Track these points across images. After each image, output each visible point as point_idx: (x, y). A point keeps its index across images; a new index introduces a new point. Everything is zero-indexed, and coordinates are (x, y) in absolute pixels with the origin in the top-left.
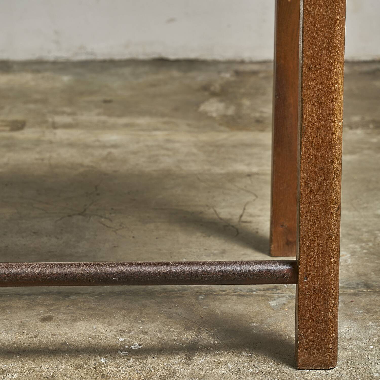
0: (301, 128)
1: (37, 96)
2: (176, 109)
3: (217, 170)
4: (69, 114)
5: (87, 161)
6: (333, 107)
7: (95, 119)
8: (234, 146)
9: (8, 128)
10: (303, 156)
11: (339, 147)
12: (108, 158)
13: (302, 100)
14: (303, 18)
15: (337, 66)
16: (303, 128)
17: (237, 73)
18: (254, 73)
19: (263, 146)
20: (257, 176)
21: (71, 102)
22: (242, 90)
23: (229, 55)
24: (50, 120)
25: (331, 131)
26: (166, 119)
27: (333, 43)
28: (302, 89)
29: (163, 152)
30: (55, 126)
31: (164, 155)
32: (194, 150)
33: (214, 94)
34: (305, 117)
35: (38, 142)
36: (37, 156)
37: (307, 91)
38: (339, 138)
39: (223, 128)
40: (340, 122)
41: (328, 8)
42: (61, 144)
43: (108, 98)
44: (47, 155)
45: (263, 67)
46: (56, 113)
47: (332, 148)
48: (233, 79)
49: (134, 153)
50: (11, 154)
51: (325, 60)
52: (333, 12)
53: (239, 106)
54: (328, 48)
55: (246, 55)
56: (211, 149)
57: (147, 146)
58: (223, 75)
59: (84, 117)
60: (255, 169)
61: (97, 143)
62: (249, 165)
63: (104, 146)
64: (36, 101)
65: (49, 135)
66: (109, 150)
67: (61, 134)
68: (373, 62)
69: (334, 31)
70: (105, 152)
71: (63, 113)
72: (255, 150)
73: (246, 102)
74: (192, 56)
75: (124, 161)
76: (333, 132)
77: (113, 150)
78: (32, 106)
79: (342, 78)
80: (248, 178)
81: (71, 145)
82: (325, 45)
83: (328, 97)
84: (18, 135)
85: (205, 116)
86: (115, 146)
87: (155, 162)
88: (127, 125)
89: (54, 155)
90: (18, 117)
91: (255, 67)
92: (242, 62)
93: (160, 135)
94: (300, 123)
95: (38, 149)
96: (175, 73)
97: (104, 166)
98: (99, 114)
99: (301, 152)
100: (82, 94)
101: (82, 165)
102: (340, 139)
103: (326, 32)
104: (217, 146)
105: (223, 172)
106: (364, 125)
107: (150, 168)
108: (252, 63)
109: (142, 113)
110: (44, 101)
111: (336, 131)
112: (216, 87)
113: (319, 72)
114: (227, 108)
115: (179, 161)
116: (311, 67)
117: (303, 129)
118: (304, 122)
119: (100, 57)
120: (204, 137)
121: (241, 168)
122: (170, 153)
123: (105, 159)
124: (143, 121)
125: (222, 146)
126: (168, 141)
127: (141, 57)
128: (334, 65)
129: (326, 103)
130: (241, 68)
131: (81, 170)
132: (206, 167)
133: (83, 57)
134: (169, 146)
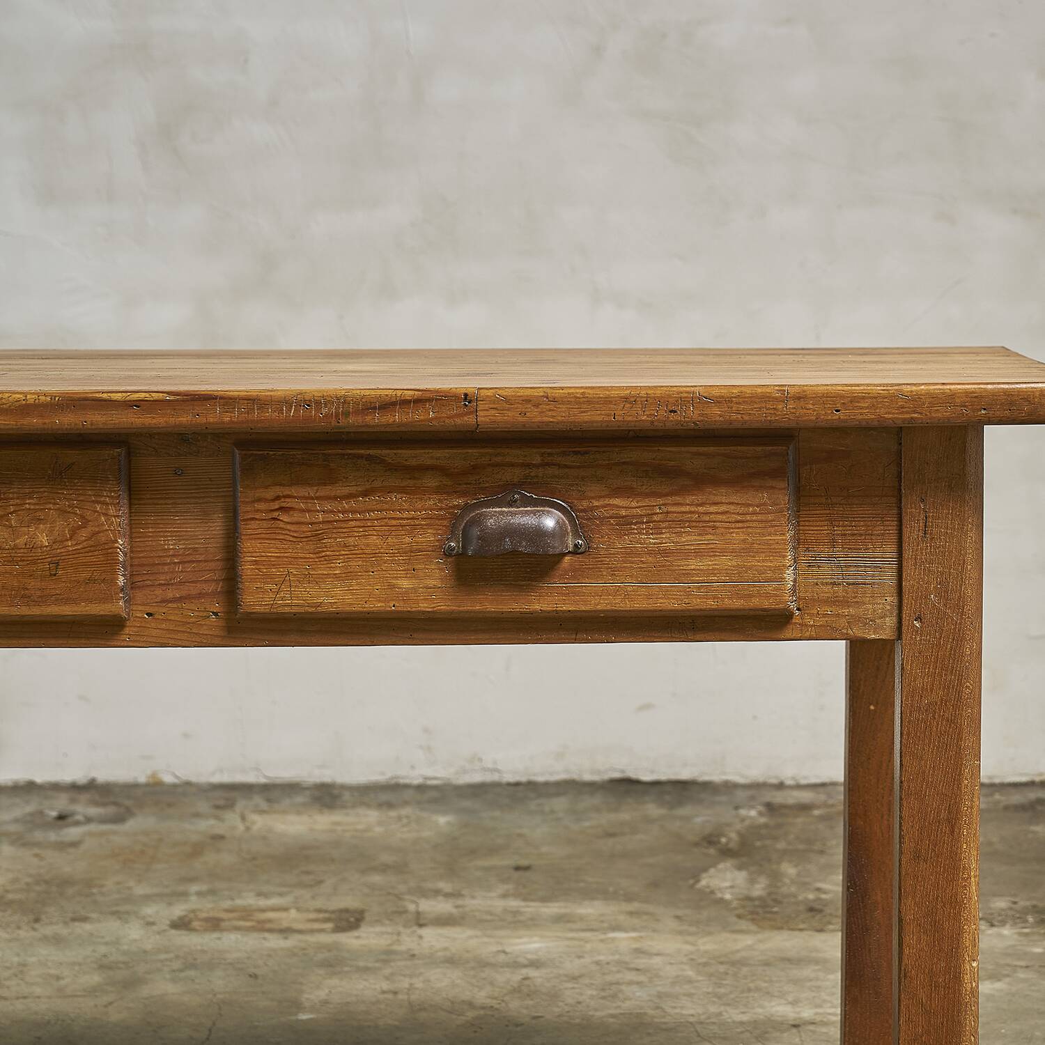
0: (900, 973)
1: (386, 858)
2: (655, 885)
3: (735, 1015)
4: (448, 895)
5: (481, 996)
6: (960, 932)
7: (499, 905)
8: (767, 964)
9: (329, 926)
10: (903, 1028)
11: (973, 1008)
12: (523, 990)
13: (900, 920)
14: (901, 765)
15: (967, 854)
16: (903, 972)
17: (771, 808)
18: (804, 808)
19: (822, 962)
20: (812, 1027)
21: (451, 870)
22: (781, 845)
23: (754, 772)
24: (412, 907)
25: (957, 978)
26: (635, 906)
27: (958, 811)
28: (900, 899)
29: (630, 976)
30: (420, 921)
31: (631, 983)
32: (690, 973)
33: (727, 853)
34: (906, 951)
35: (387, 956)
36: (385, 985)
37: (909, 901)
38: (972, 992)
39: (744, 925)
40: (974, 960)
41: (947, 746)
42: (432, 960)
43: (524, 862)
44: (405, 983)
45: (821, 797)
46: (424, 893)
47: (959, 1011)
48: (763, 820)
49: (574, 978)
50: (334, 981)
51: (944, 843)
52: (956, 753)
53: (776, 877)
54: (949, 821)
55: (788, 773)
56: (722, 968)
57: (597, 963)
58: (743, 812)
59: (478, 902)
60: (807, 1013)
61: (502, 957)
62: (794, 1003)
63: (515, 965)
64: (384, 869)
65: (408, 941)
66: (524, 971)
67: (433, 938)
68: (1031, 784)
69: (959, 788)
70: (516, 977)
71: (437, 892)
72: (808, 972)
73: (789, 870)
74: (685, 775)
75: (554, 996)
76: (960, 981)
77: (532, 973)
78: (376, 879)
79: (975, 877)
80: (794, 1030)
81: (452, 961)
82: (943, 815)
83: (950, 912)
84: (349, 940)
85: (709, 899)
86: (535, 964)
87: (614, 996)
88: (559, 919)
89: (418, 984)
90: (348, 901)
91: (806, 797)
92: (781, 786)
93: (623, 940)
94: (897, 964)
95: (387, 971)
96: (653, 809)
97: (516, 1007)
98: (504, 896)
99: (899, 1020)
100: (473, 852)
101: (471, 1005)
102: (974, 993)
103: (944, 791)
104: (733, 964)
105: (745, 1018)
106: (1016, 917)
107: (604, 1011)
108: (799, 787)
109: (589, 894)
110: (400, 869)
111: (967, 978)
112: (731, 838)
113: (933, 865)
114: (752, 881)
115: (660, 996)
116: (917, 856)
117: (903, 974)
118: (905, 961)
119: (509, 778)
120: (708, 944)
121: (780, 1009)
122: (642, 978)
123: (516, 991)
124: (590, 909)
125: (742, 963)
126: (639, 952)
127: (588, 777)
128: (961, 853)
129: (946, 925)
130: (779, 798)
131: (470, 1014)
132: (713, 1009)
133: (477, 778)
134: (642, 962)
